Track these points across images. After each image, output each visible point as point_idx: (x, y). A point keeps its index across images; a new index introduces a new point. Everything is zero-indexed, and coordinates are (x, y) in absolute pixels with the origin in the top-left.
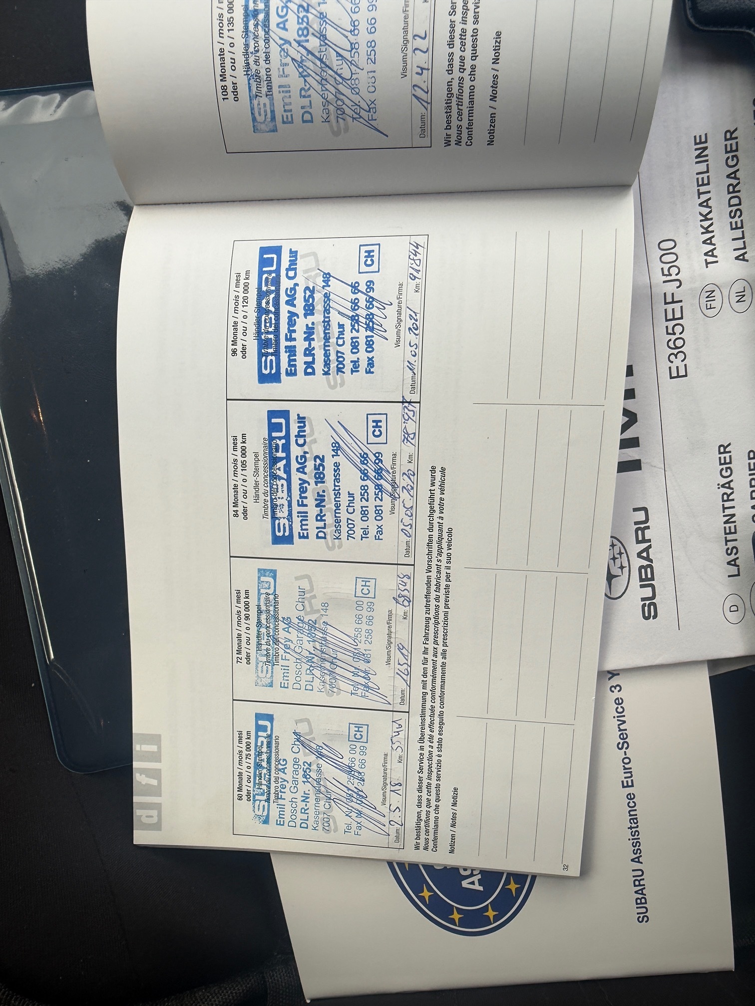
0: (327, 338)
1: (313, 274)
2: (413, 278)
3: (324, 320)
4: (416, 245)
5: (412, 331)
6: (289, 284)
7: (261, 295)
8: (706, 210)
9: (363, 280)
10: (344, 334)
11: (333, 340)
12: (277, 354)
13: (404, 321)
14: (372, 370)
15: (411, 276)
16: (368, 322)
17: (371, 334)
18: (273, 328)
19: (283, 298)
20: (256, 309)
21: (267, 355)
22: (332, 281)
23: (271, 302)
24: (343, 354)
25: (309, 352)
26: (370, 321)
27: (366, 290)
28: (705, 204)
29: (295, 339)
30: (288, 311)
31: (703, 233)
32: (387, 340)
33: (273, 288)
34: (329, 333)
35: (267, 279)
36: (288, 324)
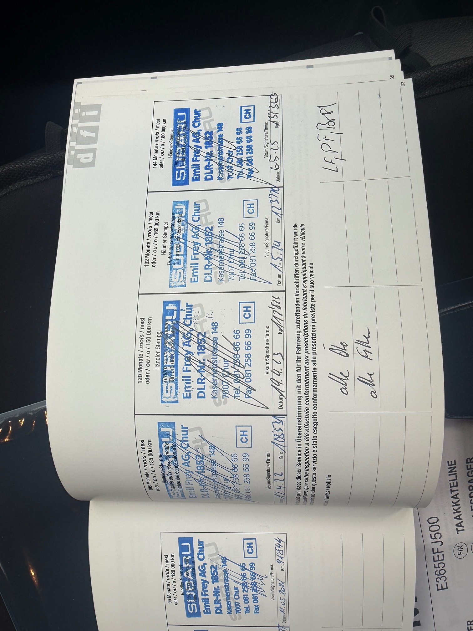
0: (228, 595)
1: (215, 557)
2: (279, 562)
3: (225, 585)
4: (279, 540)
5: (281, 592)
6: (201, 563)
7: (183, 570)
8: (456, 500)
9: (247, 562)
10: (238, 593)
11: (232, 596)
12: (197, 602)
13: (276, 587)
14: (258, 611)
15: (278, 561)
16: (253, 586)
17: (256, 593)
18: (193, 588)
19: (198, 572)
20: (181, 578)
21: (191, 603)
22: (228, 562)
23: (190, 574)
24: (239, 603)
25: (217, 602)
26: (254, 586)
27: (250, 568)
28: (455, 497)
29: (207, 595)
30: (202, 579)
31: (454, 513)
32: (266, 596)
33: (190, 566)
34: (229, 592)
35: (186, 559)
36: (202, 586)
